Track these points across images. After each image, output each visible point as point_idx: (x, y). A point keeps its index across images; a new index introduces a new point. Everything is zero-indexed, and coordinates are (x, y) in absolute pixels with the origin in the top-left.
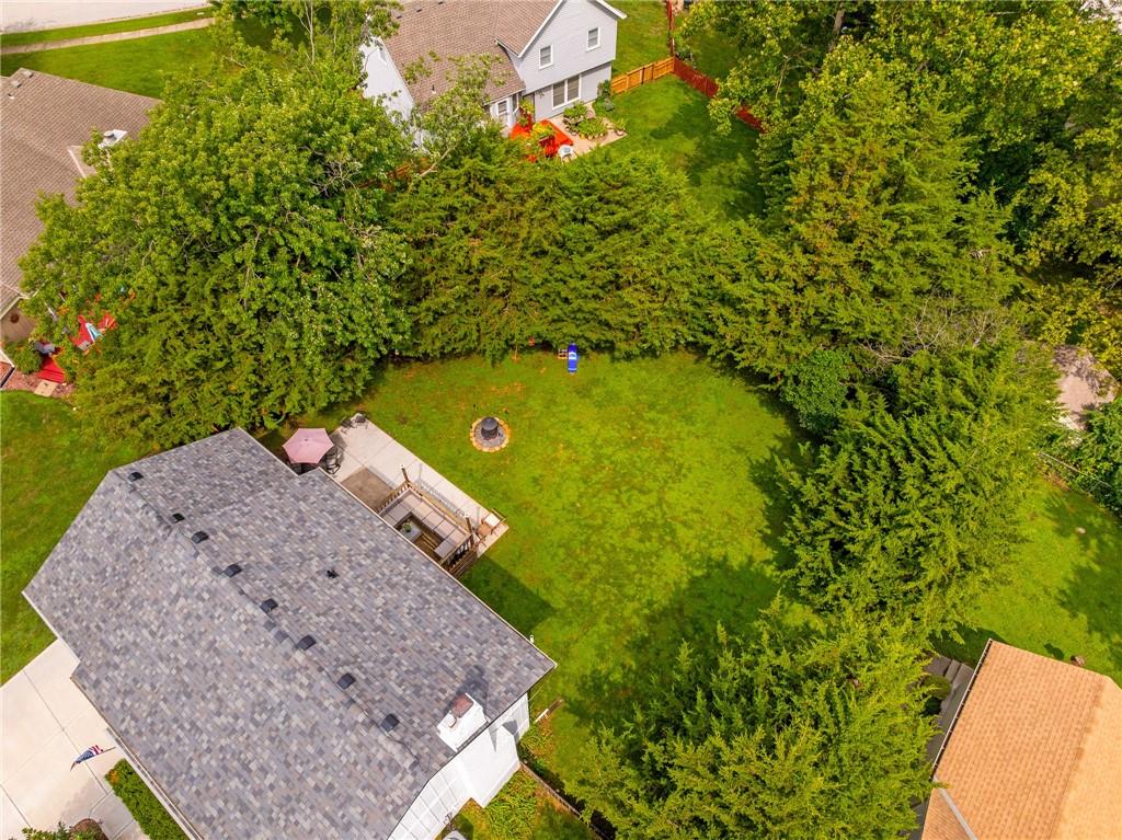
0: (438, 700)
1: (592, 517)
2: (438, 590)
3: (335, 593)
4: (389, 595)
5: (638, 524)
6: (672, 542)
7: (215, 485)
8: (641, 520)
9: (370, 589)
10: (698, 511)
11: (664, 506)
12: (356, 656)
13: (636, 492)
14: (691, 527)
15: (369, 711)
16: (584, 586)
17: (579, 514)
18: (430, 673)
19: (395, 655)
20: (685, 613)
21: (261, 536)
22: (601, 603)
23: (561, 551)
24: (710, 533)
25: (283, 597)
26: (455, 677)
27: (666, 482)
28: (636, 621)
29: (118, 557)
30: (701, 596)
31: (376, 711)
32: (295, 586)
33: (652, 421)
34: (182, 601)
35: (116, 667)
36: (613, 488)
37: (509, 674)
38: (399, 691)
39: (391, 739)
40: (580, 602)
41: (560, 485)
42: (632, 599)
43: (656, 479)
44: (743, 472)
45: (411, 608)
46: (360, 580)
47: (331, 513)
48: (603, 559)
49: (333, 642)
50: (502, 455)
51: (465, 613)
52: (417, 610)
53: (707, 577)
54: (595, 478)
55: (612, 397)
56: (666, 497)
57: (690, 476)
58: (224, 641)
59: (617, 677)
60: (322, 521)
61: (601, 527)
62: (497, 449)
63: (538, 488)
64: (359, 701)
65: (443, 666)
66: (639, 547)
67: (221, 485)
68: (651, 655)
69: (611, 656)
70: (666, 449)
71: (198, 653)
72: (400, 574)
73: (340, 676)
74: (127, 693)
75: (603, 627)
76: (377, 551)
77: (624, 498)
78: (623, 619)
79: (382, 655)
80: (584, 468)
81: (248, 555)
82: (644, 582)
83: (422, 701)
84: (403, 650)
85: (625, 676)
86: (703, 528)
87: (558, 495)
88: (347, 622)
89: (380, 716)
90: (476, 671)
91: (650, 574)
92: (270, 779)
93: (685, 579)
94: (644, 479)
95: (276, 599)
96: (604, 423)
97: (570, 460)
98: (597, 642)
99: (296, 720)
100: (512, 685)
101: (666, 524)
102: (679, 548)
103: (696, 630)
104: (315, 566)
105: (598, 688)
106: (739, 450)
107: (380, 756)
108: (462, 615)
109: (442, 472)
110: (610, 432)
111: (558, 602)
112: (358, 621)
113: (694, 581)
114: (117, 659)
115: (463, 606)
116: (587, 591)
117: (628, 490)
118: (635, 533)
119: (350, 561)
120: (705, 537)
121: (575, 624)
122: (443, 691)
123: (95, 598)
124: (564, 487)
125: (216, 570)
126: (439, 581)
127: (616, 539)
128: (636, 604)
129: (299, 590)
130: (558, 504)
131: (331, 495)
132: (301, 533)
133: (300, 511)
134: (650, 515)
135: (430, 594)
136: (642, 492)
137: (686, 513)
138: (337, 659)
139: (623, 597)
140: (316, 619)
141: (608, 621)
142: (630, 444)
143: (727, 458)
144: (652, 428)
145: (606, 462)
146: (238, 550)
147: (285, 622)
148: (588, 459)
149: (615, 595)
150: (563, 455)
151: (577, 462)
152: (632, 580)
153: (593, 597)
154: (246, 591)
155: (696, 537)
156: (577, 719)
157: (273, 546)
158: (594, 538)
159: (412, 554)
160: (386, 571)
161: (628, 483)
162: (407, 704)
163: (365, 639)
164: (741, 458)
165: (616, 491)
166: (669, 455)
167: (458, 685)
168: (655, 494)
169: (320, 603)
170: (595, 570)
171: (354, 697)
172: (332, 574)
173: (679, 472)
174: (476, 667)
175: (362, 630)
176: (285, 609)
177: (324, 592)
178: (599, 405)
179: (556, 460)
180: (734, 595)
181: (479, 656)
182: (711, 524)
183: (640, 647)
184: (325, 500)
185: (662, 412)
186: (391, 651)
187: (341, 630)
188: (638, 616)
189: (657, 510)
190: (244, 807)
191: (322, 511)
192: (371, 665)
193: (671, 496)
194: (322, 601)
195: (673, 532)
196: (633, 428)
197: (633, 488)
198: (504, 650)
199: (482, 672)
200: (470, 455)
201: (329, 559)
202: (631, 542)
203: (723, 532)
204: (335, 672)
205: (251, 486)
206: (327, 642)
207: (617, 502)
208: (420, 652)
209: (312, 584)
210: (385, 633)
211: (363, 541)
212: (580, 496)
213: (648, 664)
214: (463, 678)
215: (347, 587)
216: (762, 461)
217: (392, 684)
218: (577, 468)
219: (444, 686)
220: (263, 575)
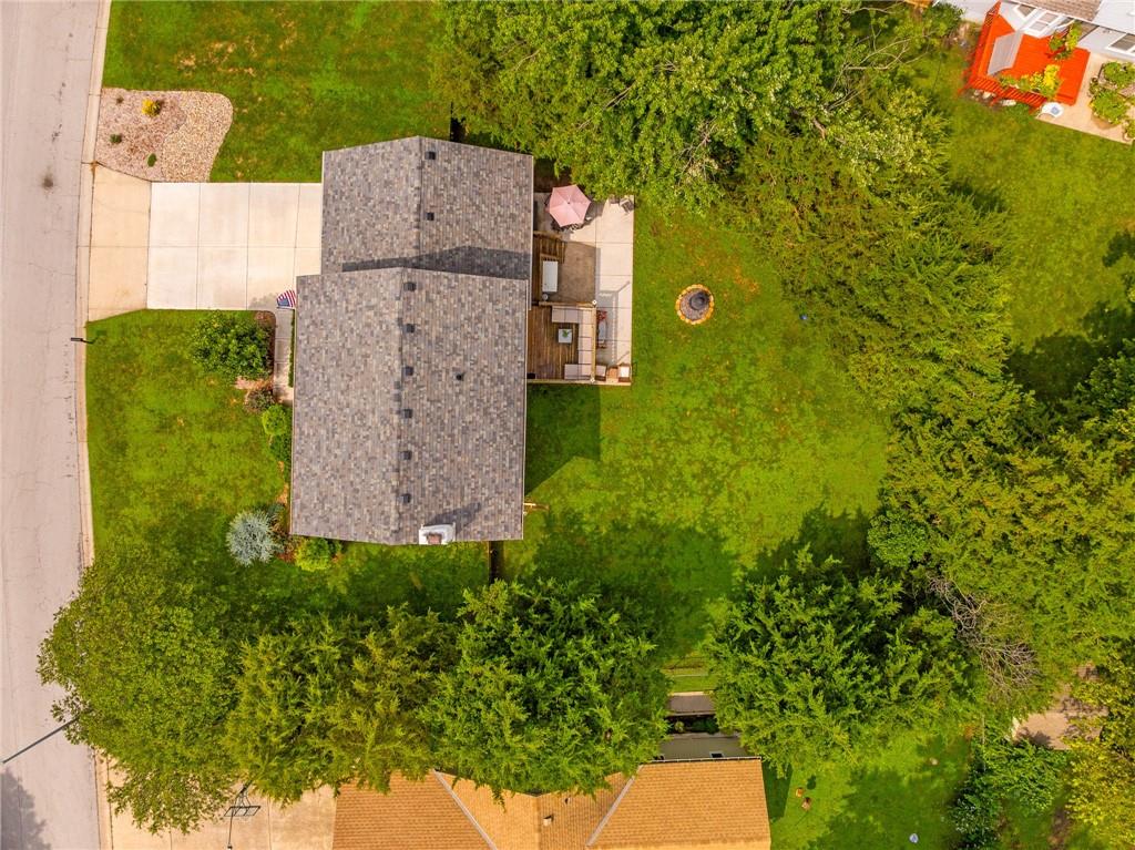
0: (441, 506)
1: (686, 430)
2: (508, 438)
3: (450, 391)
4: (478, 418)
5: (705, 464)
6: (709, 497)
7: (474, 204)
8: (710, 465)
9: (471, 405)
10: (748, 496)
11: (734, 472)
12: (424, 444)
13: (729, 445)
14: (731, 501)
15: (401, 483)
16: (630, 465)
17: (681, 420)
18: (452, 487)
19: (445, 461)
20: (664, 540)
21: (445, 313)
22: (627, 484)
23: (644, 431)
24: (738, 517)
25: (421, 371)
26: (462, 500)
27: (755, 459)
28: (633, 514)
29: (381, 202)
30: (684, 543)
31: (405, 486)
32: (433, 368)
33: (802, 412)
34: (371, 313)
35: (319, 303)
36: (721, 426)
37: (491, 523)
38: (427, 484)
39: (397, 508)
40: (618, 470)
41: (693, 388)
42: (647, 501)
43: (752, 451)
44: (807, 507)
45: (481, 437)
46: (472, 394)
47: (501, 327)
48: (660, 462)
49: (421, 425)
50: (684, 328)
51: (507, 465)
52: (485, 441)
53: (701, 537)
54: (718, 408)
55: (802, 366)
56: (742, 469)
57: (775, 473)
58: (373, 362)
59: (588, 529)
60: (490, 330)
61: (684, 443)
62: (687, 321)
63: (678, 376)
64: (402, 473)
65: (463, 488)
66: (689, 479)
67: (478, 207)
68: (618, 540)
69: (598, 515)
70: (785, 439)
71: (357, 351)
72: (498, 408)
73: (405, 449)
74: (314, 323)
75: (612, 497)
76: (501, 380)
77: (719, 440)
78: (628, 505)
79: (438, 455)
80: (721, 394)
81: (426, 323)
82: (664, 499)
83: (432, 500)
84: (452, 461)
85: (592, 533)
86: (737, 510)
87: (684, 395)
88: (439, 418)
89: (404, 490)
90: (476, 507)
91: (674, 499)
92: (338, 452)
93: (688, 524)
94: (744, 443)
95: (415, 370)
96: (771, 378)
97: (719, 380)
98: (599, 501)
99: (369, 444)
100: (486, 531)
101: (720, 484)
102: (709, 504)
103: (657, 555)
104: (456, 362)
105: (572, 523)
106: (826, 491)
107: (386, 509)
108: (504, 466)
109: (635, 303)
110: (767, 390)
111: (606, 457)
112: (446, 421)
113: (691, 531)
114: (322, 299)
115: (511, 461)
116: (628, 469)
117: (726, 438)
118: (696, 468)
119: (479, 375)
120: (732, 516)
121: (600, 479)
122: (448, 503)
123: (353, 210)
124: (694, 393)
125: (400, 321)
126: (514, 433)
127: (681, 460)
128: (645, 507)
129: (434, 373)
130: (677, 399)
131: (514, 312)
132: (469, 330)
133: (484, 311)
134: (719, 467)
135: (501, 437)
136: (733, 449)
137: (739, 490)
138: (413, 438)
139: (642, 494)
140: (425, 402)
141: (619, 497)
142: (768, 411)
143: (811, 487)
144: (796, 416)
145: (739, 406)
146: (423, 314)
147: (406, 390)
148: (731, 391)
149: (640, 489)
150: (720, 371)
151: (722, 386)
152: (660, 490)
153: (627, 476)
154: (404, 351)
155: (726, 510)
156: (545, 525)
157: (446, 327)
158: (670, 444)
159: (519, 400)
160: (492, 401)
161: (733, 434)
162: (423, 495)
163: (439, 436)
164: (819, 497)
165: (719, 431)
166: (781, 445)
167: (459, 506)
168: (739, 459)
169: (436, 392)
170: (647, 463)
171: (402, 468)
172: (460, 377)
173: (769, 463)
174: (479, 504)
175: (443, 429)
176: (415, 381)
177: (445, 385)
178: (786, 362)
179: (712, 370)
180: (701, 562)
181: (487, 499)
182: (744, 513)
183: (618, 529)
184: (507, 313)
185: (817, 412)
186: (445, 457)
187: (431, 420)
188: (638, 512)
189: (726, 469)
190: (318, 448)
191: (497, 321)
192: (427, 456)
193: (745, 471)
194: (439, 391)
195: (717, 492)
196: (784, 402)
197: (732, 440)
198: (503, 506)
199: (479, 509)
200: (666, 306)
201: (468, 364)
202: (687, 471)
203: (745, 524)
204: (405, 445)
205: (496, 223)
206: (417, 422)
207: (711, 438)
208: (459, 470)
209: (444, 374)
210: (453, 442)
211: (500, 366)
212: (696, 410)
213: (611, 541)
214: (466, 505)
215: (461, 392)
216: (828, 513)
217: (427, 477)
218: (717, 390)
219: (452, 501)
220: (422, 346)
